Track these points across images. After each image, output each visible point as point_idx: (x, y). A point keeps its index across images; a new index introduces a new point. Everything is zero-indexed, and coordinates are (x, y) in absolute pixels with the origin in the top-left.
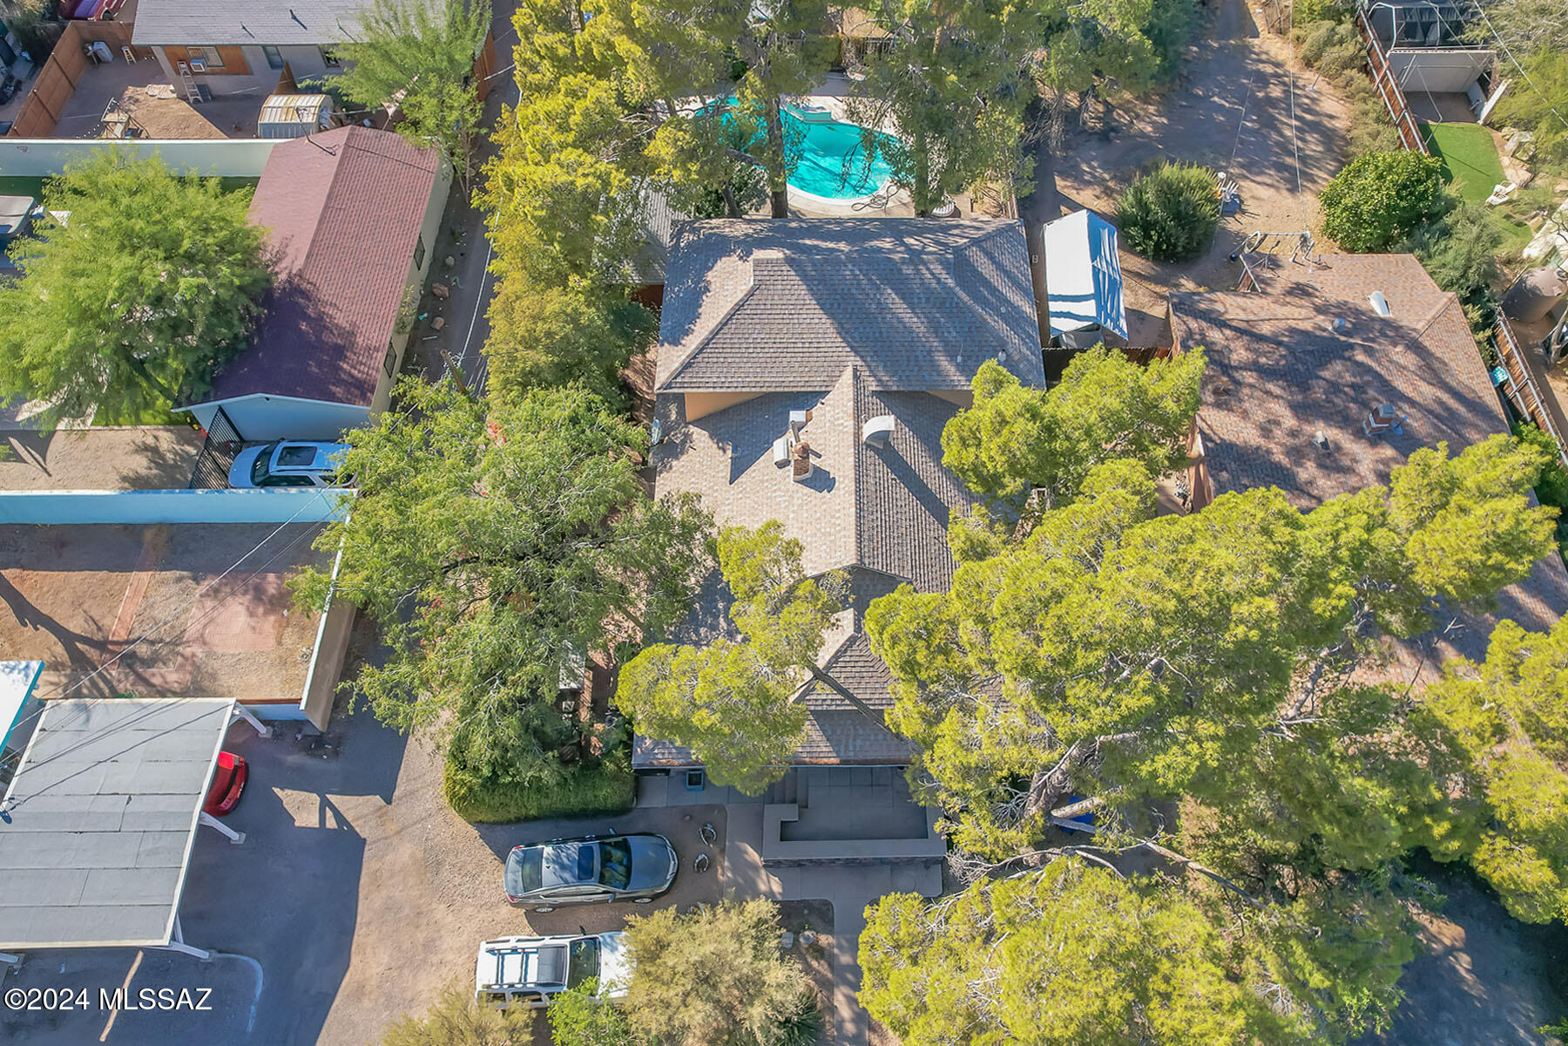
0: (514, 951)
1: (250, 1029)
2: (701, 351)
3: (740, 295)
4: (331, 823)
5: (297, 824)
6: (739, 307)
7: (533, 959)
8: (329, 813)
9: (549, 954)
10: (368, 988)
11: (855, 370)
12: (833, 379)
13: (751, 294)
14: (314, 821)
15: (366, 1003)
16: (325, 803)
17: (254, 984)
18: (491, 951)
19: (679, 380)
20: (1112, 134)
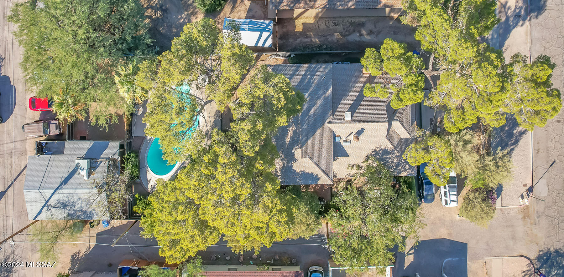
0: (450, 198)
1: (457, 259)
2: (324, 171)
3: (310, 161)
4: (412, 251)
5: (413, 260)
6: (313, 161)
7: (451, 193)
8: (410, 252)
9: (451, 189)
10: (449, 232)
11: (328, 123)
12: (330, 129)
13: (310, 158)
14: (412, 256)
15: (452, 232)
16: (408, 254)
17: (449, 261)
18: (450, 204)
19: (330, 177)
20: (164, 8)
